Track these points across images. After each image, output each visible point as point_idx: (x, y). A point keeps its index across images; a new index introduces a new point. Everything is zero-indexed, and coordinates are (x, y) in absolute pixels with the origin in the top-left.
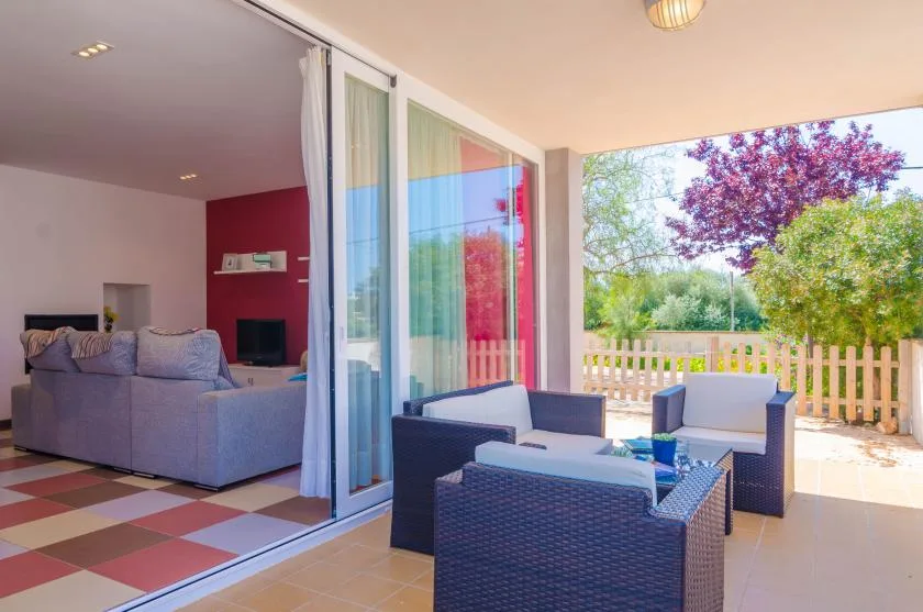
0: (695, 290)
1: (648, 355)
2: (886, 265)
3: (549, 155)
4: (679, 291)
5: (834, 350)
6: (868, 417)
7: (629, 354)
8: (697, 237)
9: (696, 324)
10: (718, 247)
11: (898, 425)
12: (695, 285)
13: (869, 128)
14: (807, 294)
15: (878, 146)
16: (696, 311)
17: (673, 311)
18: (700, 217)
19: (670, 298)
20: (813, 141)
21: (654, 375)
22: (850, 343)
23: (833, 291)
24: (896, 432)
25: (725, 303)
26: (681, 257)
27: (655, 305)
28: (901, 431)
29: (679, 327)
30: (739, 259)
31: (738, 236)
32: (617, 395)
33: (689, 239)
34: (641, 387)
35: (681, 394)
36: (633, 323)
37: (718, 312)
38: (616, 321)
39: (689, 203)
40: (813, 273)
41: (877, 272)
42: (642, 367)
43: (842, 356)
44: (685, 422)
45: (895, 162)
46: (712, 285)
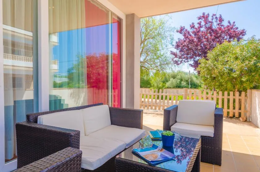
0: (179, 77)
1: (164, 94)
2: (247, 62)
3: (127, 16)
4: (174, 77)
5: (226, 93)
6: (237, 115)
7: (158, 94)
8: (180, 58)
9: (179, 86)
10: (186, 61)
11: (246, 118)
12: (178, 76)
13: (234, 23)
14: (218, 74)
15: (237, 28)
16: (179, 83)
17: (172, 83)
18: (181, 51)
19: (172, 79)
20: (218, 26)
21: (166, 101)
22: (231, 91)
23: (226, 73)
24: (246, 121)
25: (187, 81)
26: (175, 64)
27: (167, 81)
28: (248, 120)
29: (174, 88)
30: (193, 64)
31: (193, 57)
32: (154, 108)
33: (178, 58)
34: (162, 106)
35: (176, 108)
36: (160, 85)
37: (185, 83)
38: (155, 85)
39: (177, 46)
40: (220, 67)
41: (244, 65)
42: (162, 99)
43: (229, 95)
44: (177, 120)
45: (243, 33)
46: (183, 75)
